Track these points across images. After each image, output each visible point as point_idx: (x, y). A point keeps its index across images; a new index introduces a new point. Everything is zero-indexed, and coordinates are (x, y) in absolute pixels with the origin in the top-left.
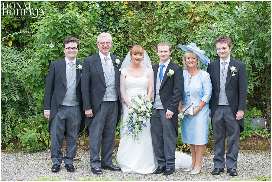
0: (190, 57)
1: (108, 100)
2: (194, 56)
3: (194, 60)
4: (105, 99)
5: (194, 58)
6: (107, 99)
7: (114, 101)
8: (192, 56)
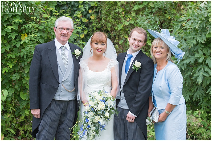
0: (157, 45)
1: (61, 100)
2: (163, 45)
3: (162, 50)
4: (58, 98)
5: (163, 48)
6: (61, 97)
7: (69, 100)
8: (160, 45)
